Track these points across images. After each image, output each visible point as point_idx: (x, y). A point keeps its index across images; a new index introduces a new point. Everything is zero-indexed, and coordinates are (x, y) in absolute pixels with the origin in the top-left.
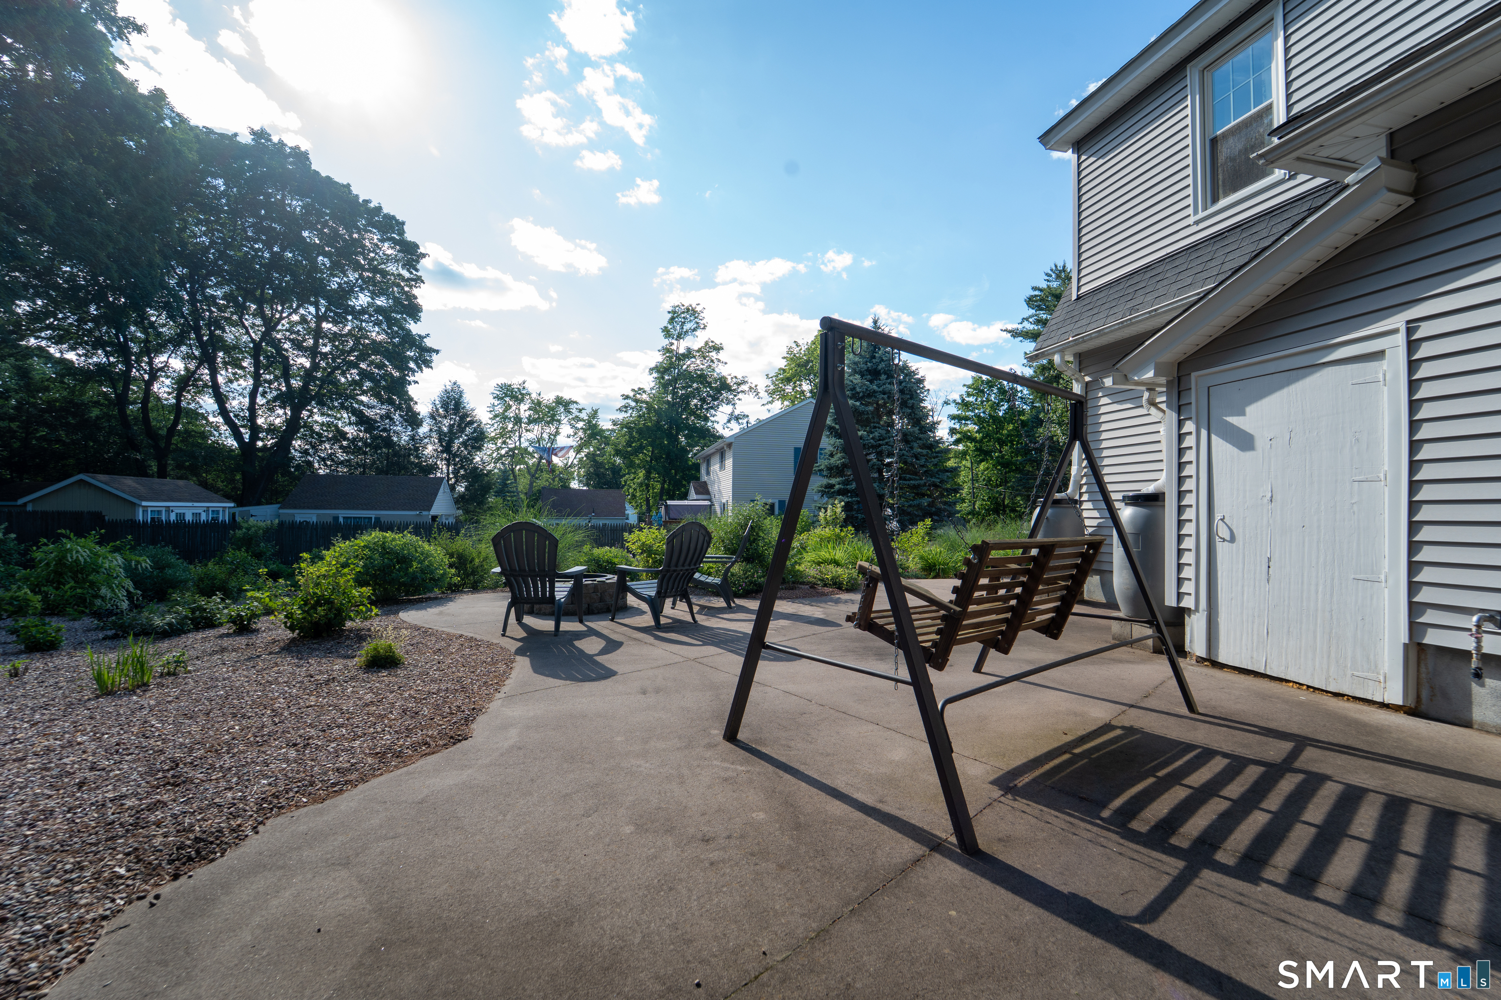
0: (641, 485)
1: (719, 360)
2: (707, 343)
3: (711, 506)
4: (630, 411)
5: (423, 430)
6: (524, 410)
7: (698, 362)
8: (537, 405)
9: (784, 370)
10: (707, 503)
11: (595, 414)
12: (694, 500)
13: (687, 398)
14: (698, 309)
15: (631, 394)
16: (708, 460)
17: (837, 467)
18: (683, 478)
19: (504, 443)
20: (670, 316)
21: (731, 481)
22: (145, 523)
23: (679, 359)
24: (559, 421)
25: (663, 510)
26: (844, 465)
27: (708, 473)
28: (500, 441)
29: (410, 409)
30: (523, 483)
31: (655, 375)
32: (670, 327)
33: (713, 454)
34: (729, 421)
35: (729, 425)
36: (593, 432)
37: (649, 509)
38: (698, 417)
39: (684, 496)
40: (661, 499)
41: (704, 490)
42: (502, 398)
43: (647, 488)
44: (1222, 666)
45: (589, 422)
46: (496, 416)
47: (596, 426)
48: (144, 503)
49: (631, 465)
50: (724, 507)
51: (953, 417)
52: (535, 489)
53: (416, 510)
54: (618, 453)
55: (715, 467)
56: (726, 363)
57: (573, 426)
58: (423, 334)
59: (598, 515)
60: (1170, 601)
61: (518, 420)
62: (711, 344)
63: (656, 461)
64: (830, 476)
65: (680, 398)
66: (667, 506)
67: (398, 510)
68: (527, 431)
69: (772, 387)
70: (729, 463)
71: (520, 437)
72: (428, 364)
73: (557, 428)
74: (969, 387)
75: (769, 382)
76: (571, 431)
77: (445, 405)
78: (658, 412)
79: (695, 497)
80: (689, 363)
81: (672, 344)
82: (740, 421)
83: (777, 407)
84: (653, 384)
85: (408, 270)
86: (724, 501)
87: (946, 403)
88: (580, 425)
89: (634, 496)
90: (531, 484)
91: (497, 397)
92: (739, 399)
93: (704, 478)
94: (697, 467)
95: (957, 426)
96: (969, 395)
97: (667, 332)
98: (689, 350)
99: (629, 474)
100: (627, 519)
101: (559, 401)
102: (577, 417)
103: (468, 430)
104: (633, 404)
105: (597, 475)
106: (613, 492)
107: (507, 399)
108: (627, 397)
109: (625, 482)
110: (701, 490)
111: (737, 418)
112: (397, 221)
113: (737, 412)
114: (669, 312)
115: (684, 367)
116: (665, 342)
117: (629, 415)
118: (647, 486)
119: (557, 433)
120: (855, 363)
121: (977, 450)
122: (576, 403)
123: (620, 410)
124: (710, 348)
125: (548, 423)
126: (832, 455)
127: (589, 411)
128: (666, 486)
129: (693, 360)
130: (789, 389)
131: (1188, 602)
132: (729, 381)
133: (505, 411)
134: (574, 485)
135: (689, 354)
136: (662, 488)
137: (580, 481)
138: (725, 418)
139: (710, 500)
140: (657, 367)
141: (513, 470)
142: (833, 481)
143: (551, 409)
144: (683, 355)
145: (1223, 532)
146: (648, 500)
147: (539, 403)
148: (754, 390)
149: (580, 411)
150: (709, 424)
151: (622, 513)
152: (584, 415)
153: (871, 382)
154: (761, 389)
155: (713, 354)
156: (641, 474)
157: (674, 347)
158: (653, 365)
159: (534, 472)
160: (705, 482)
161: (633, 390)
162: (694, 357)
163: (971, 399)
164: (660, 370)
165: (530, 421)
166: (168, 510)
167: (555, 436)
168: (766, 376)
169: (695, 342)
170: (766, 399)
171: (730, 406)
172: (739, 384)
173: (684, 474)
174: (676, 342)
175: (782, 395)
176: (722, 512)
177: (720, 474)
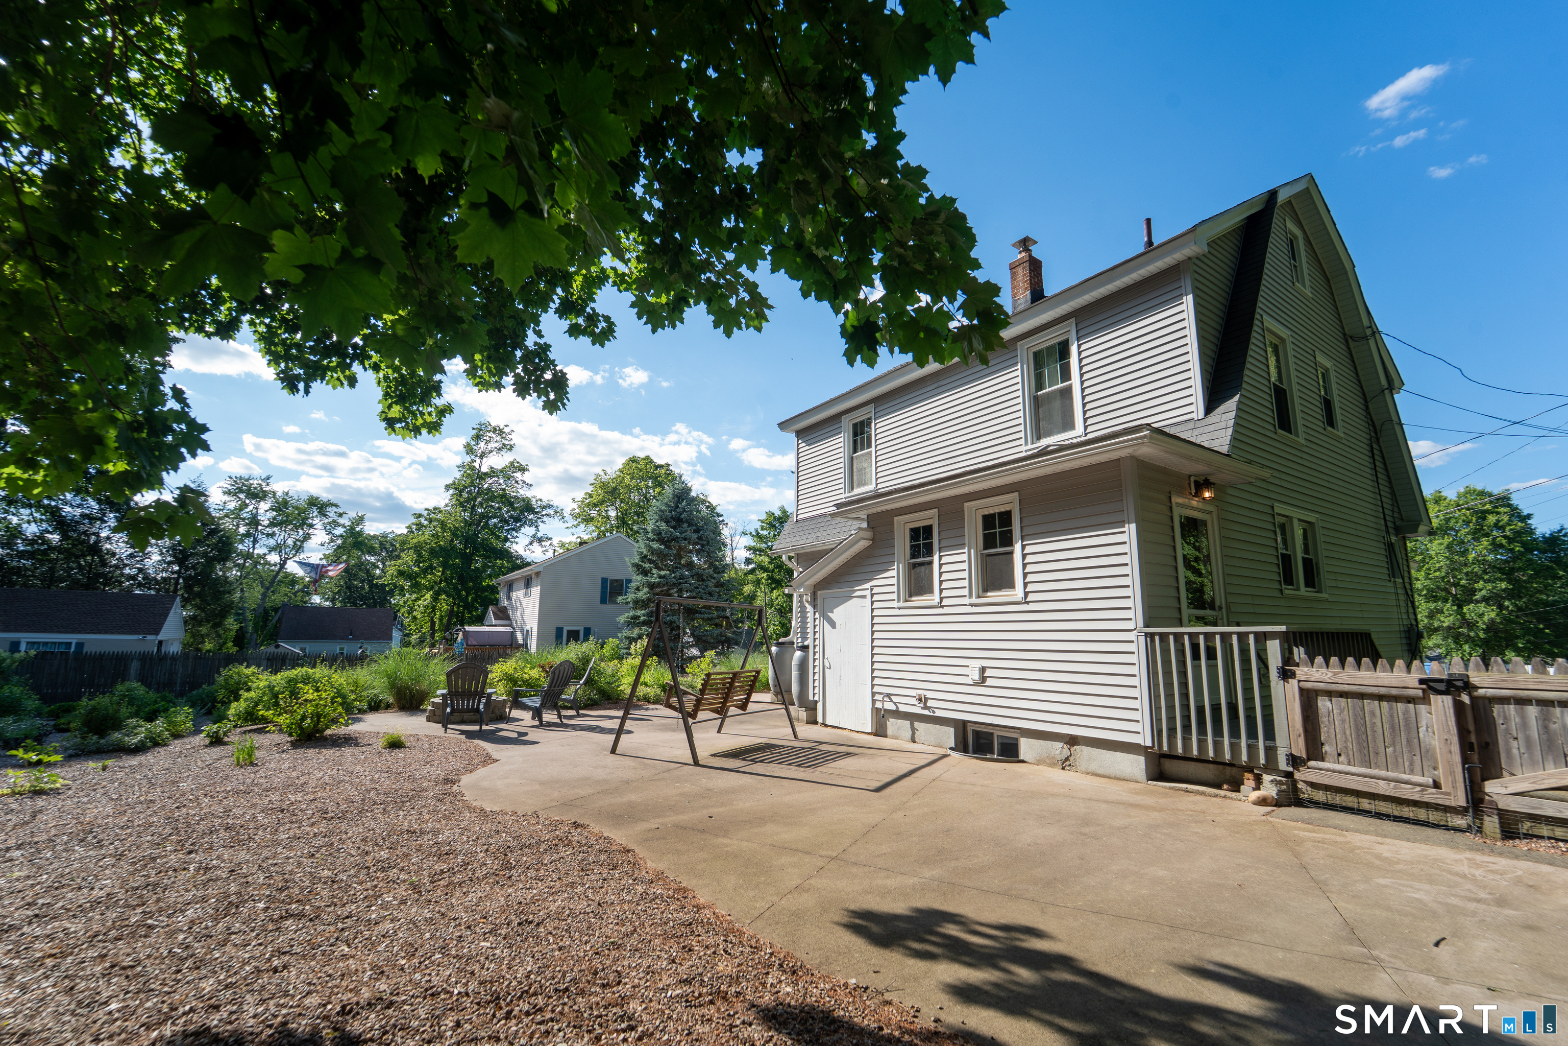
1: (524, 482)
2: (512, 463)
3: (511, 633)
6: (264, 509)
7: (501, 481)
8: (281, 506)
9: (590, 496)
10: (509, 629)
11: (359, 519)
12: (492, 626)
13: (486, 517)
14: (507, 430)
15: (425, 513)
16: (510, 587)
17: (643, 601)
20: (474, 432)
21: (537, 609)
23: (480, 477)
24: (311, 525)
25: (460, 637)
26: (649, 600)
27: (509, 598)
30: (253, 597)
31: (451, 492)
32: (473, 443)
33: (517, 580)
34: (531, 543)
35: (530, 547)
36: (355, 539)
37: (433, 633)
38: (498, 537)
39: (480, 620)
40: (456, 624)
41: (503, 615)
42: (235, 494)
43: (433, 611)
44: (826, 726)
45: (352, 528)
46: (226, 516)
47: (360, 533)
50: (527, 634)
51: (749, 549)
53: (139, 633)
55: (518, 594)
56: (531, 485)
57: (329, 532)
60: (811, 698)
61: (256, 522)
62: (516, 465)
63: (447, 582)
64: (635, 608)
65: (478, 516)
67: (112, 633)
68: (267, 534)
69: (577, 511)
70: (536, 591)
71: (255, 542)
73: (307, 534)
74: (762, 521)
75: (575, 506)
76: (326, 539)
78: (453, 531)
79: (494, 622)
80: (491, 481)
81: (474, 461)
82: (544, 544)
83: (585, 533)
84: (449, 502)
86: (528, 628)
87: (744, 533)
88: (339, 531)
89: (414, 619)
90: (263, 599)
92: (543, 522)
93: (504, 602)
94: (494, 590)
95: (752, 556)
96: (763, 529)
97: (469, 449)
98: (492, 469)
101: (314, 502)
102: (334, 521)
106: (378, 611)
107: (242, 496)
108: (420, 515)
110: (501, 615)
111: (540, 541)
113: (539, 535)
115: (486, 485)
116: (468, 459)
118: (436, 608)
119: (306, 539)
120: (662, 511)
121: (769, 578)
122: (336, 506)
124: (515, 468)
125: (296, 528)
126: (638, 589)
127: (352, 515)
129: (496, 479)
131: (816, 698)
132: (533, 503)
133: (239, 509)
134: (317, 601)
135: (493, 473)
136: (452, 611)
138: (527, 541)
139: (511, 625)
140: (454, 483)
142: (640, 613)
143: (301, 511)
144: (486, 474)
145: (827, 665)
146: (434, 624)
147: (285, 503)
148: (559, 513)
149: (340, 515)
150: (508, 544)
151: (387, 634)
152: (344, 521)
153: (674, 528)
154: (567, 513)
155: (518, 475)
156: (428, 595)
157: (477, 465)
158: (450, 481)
159: (270, 583)
160: (505, 608)
161: (425, 507)
162: (497, 476)
163: (765, 533)
164: (457, 488)
165: (271, 524)
167: (302, 542)
168: (573, 500)
169: (497, 461)
170: (572, 522)
171: (533, 529)
172: (544, 507)
173: (477, 596)
174: (478, 460)
175: (588, 520)
176: (525, 640)
177: (524, 601)
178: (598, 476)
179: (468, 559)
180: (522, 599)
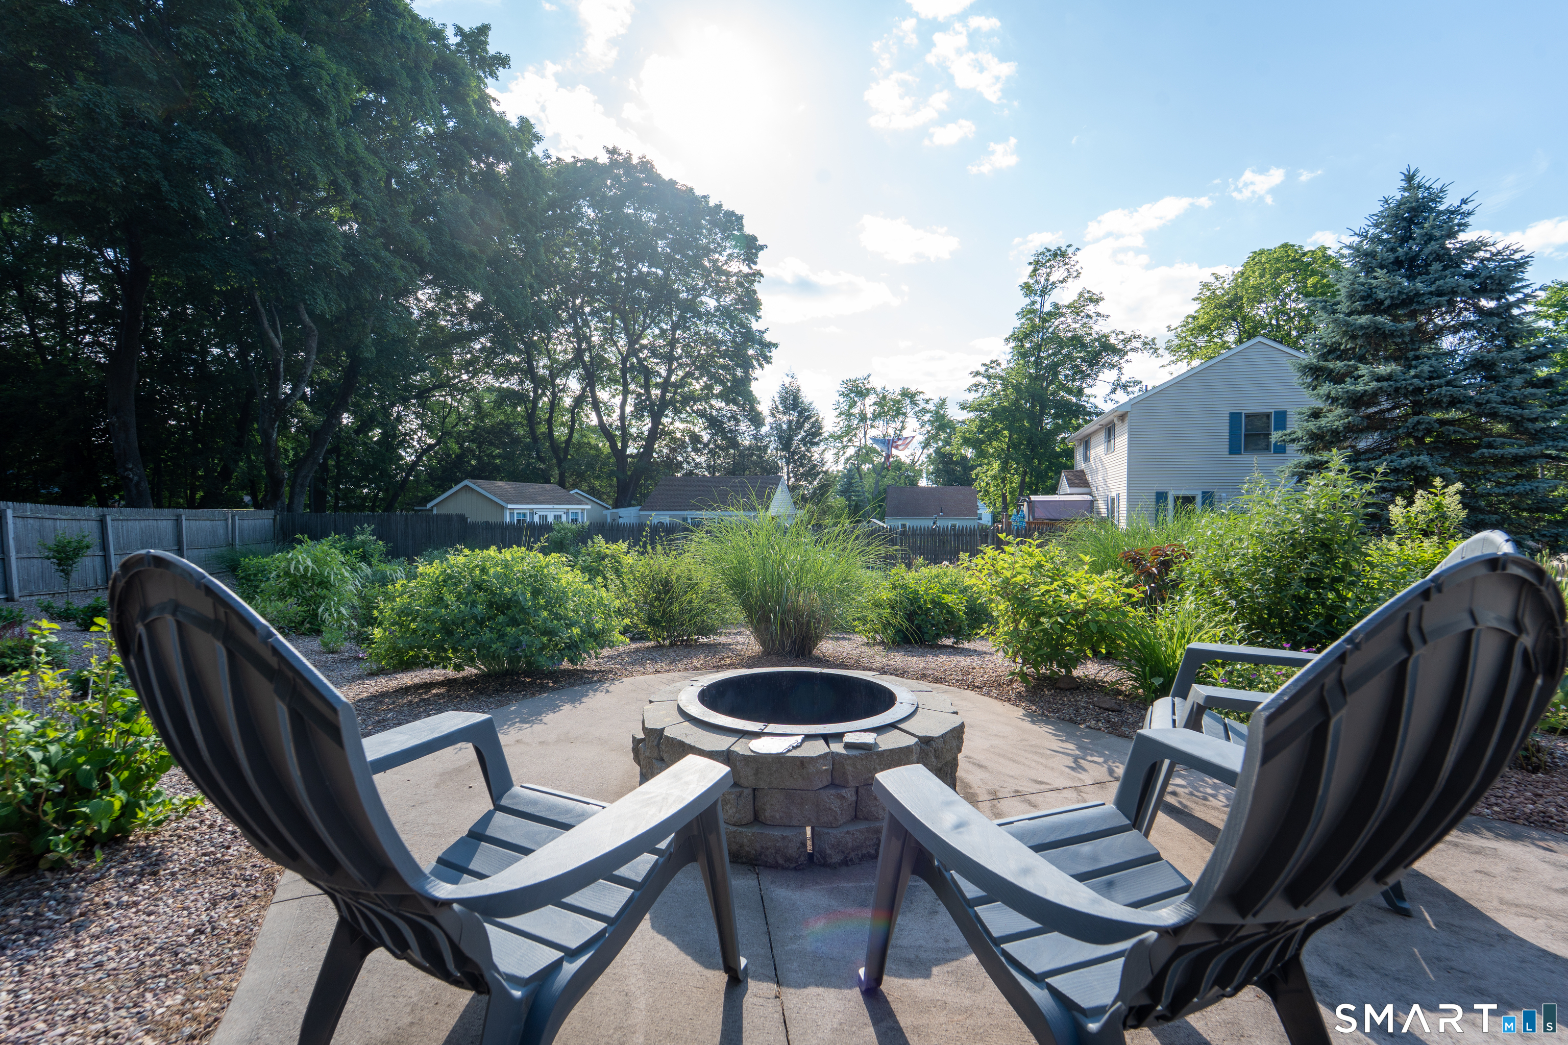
0: (994, 478)
1: (1098, 315)
2: (1081, 295)
3: (1092, 502)
4: (982, 390)
5: (764, 430)
6: (869, 405)
7: (1069, 320)
8: (882, 401)
9: (1194, 318)
10: (1088, 498)
11: (942, 403)
12: (1066, 494)
13: (1054, 368)
14: (1070, 251)
15: (982, 369)
16: (1086, 443)
18: (1049, 468)
19: (850, 440)
20: (1031, 267)
21: (1125, 467)
22: (511, 524)
23: (1044, 321)
24: (905, 414)
25: (1025, 508)
27: (1086, 459)
28: (846, 439)
29: (753, 409)
30: (869, 484)
31: (1012, 344)
32: (1031, 281)
33: (1095, 432)
34: (1113, 391)
35: (1113, 396)
36: (941, 423)
37: (1005, 507)
38: (1070, 391)
39: (1053, 490)
40: (1021, 494)
41: (1080, 481)
42: (847, 395)
43: (1003, 482)
45: (937, 412)
46: (841, 414)
47: (943, 416)
48: (510, 506)
49: (981, 454)
50: (1112, 503)
52: (881, 488)
54: (966, 441)
55: (1098, 450)
56: (1108, 316)
57: (919, 419)
58: (763, 329)
59: (947, 515)
61: (863, 418)
62: (1086, 295)
63: (1014, 448)
65: (1045, 368)
66: (1030, 503)
68: (872, 426)
69: (1176, 342)
70: (1122, 441)
71: (865, 433)
72: (768, 360)
73: (903, 422)
75: (1172, 335)
76: (918, 425)
77: (784, 400)
78: (1017, 388)
79: (1069, 490)
80: (1056, 323)
81: (1033, 303)
82: (1129, 389)
84: (1009, 357)
85: (748, 265)
86: (1114, 494)
88: (927, 417)
89: (987, 492)
90: (877, 482)
91: (842, 394)
92: (1128, 361)
93: (1080, 464)
94: (1069, 453)
97: (1028, 289)
98: (1056, 306)
99: (981, 465)
100: (980, 519)
101: (905, 393)
102: (923, 408)
103: (807, 426)
104: (985, 381)
105: (947, 472)
106: (964, 489)
107: (852, 395)
108: (978, 374)
109: (977, 475)
110: (1077, 481)
111: (1125, 387)
112: (736, 216)
113: (1124, 379)
114: (1030, 264)
115: (1050, 330)
116: (1026, 302)
117: (980, 394)
118: (1004, 480)
119: (903, 428)
122: (922, 392)
123: (970, 390)
124: (1086, 300)
125: (894, 417)
127: (936, 400)
128: (1027, 479)
129: (1062, 319)
130: (1202, 341)
132: (1112, 341)
133: (851, 407)
134: (923, 483)
135: (1058, 311)
136: (1023, 481)
137: (928, 479)
138: (1109, 388)
139: (1090, 494)
140: (1014, 334)
141: (858, 468)
143: (897, 402)
144: (1049, 314)
146: (1004, 496)
147: (884, 397)
148: (1149, 345)
149: (927, 401)
150: (1083, 398)
151: (973, 511)
152: (931, 407)
154: (1161, 344)
155: (1091, 309)
156: (996, 465)
157: (1038, 306)
158: (1009, 332)
159: (881, 471)
160: (1082, 471)
161: (984, 365)
162: (1063, 315)
164: (1019, 337)
165: (875, 417)
166: (532, 513)
167: (901, 430)
168: (1169, 327)
169: (1065, 295)
170: (1168, 357)
171: (1115, 372)
172: (1127, 341)
173: (1051, 463)
174: (1039, 299)
175: (1191, 351)
176: (1111, 511)
177: (1107, 459)
178: (1206, 286)
179: (1037, 420)
180: (1104, 457)
